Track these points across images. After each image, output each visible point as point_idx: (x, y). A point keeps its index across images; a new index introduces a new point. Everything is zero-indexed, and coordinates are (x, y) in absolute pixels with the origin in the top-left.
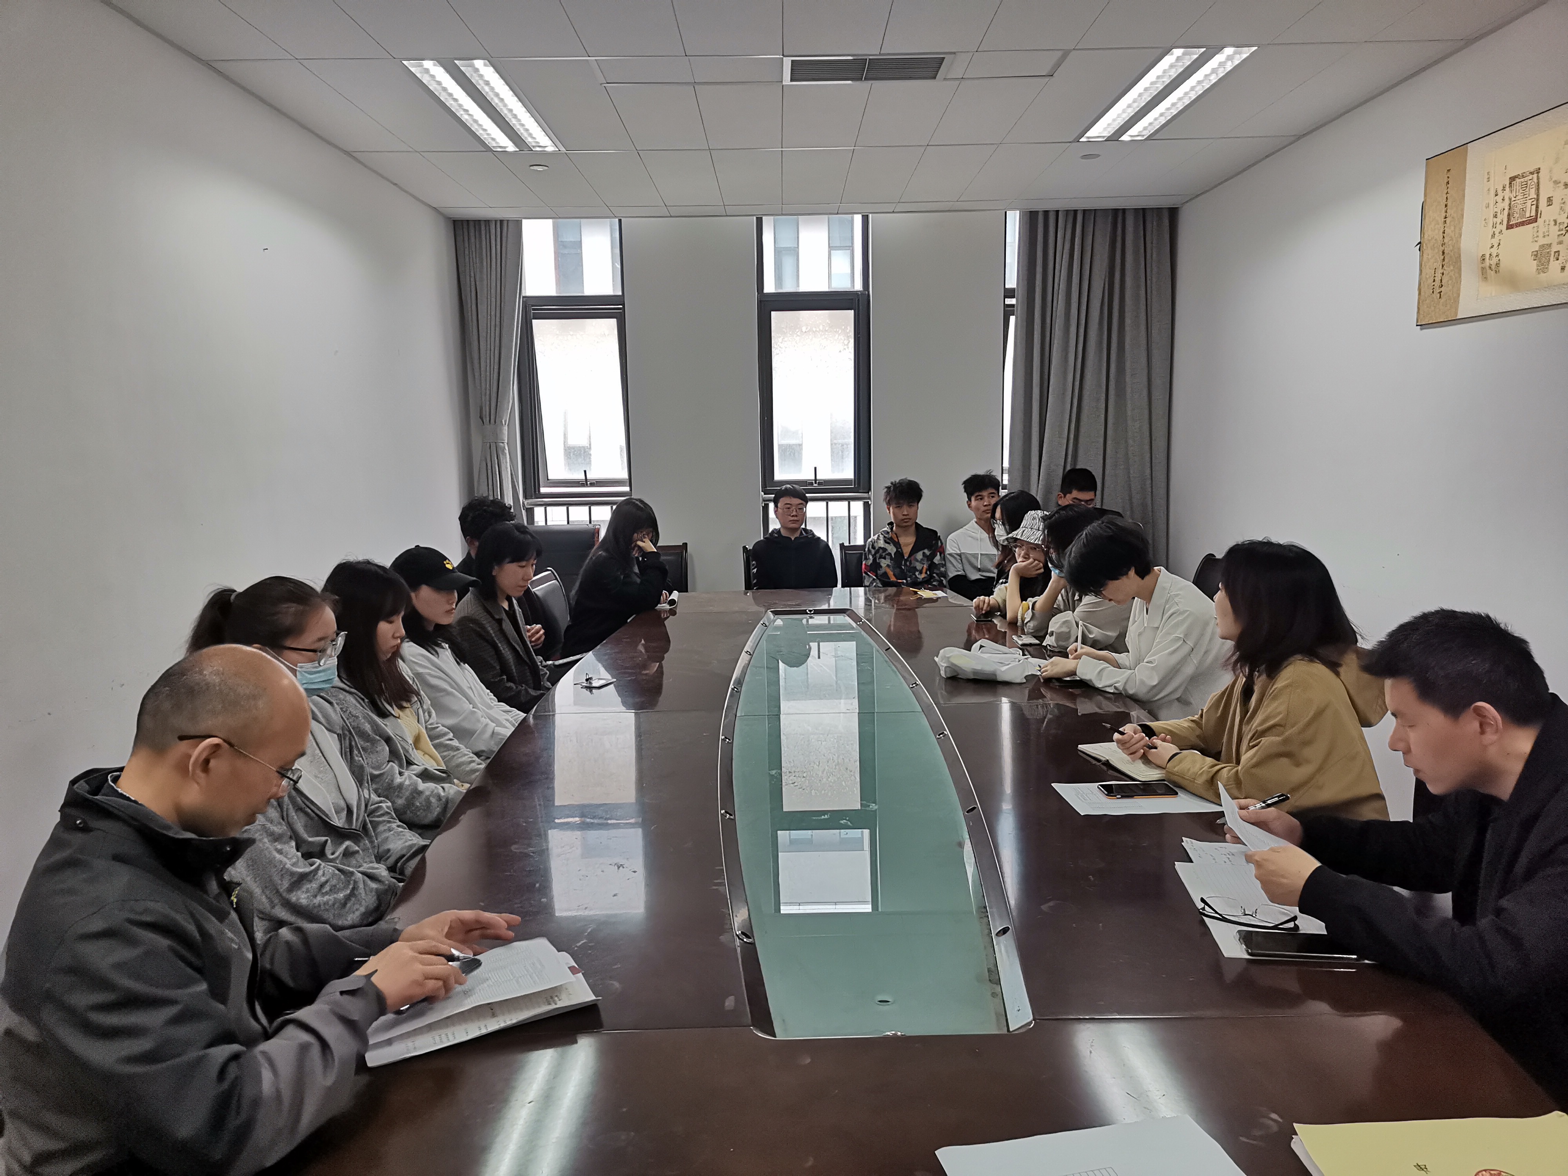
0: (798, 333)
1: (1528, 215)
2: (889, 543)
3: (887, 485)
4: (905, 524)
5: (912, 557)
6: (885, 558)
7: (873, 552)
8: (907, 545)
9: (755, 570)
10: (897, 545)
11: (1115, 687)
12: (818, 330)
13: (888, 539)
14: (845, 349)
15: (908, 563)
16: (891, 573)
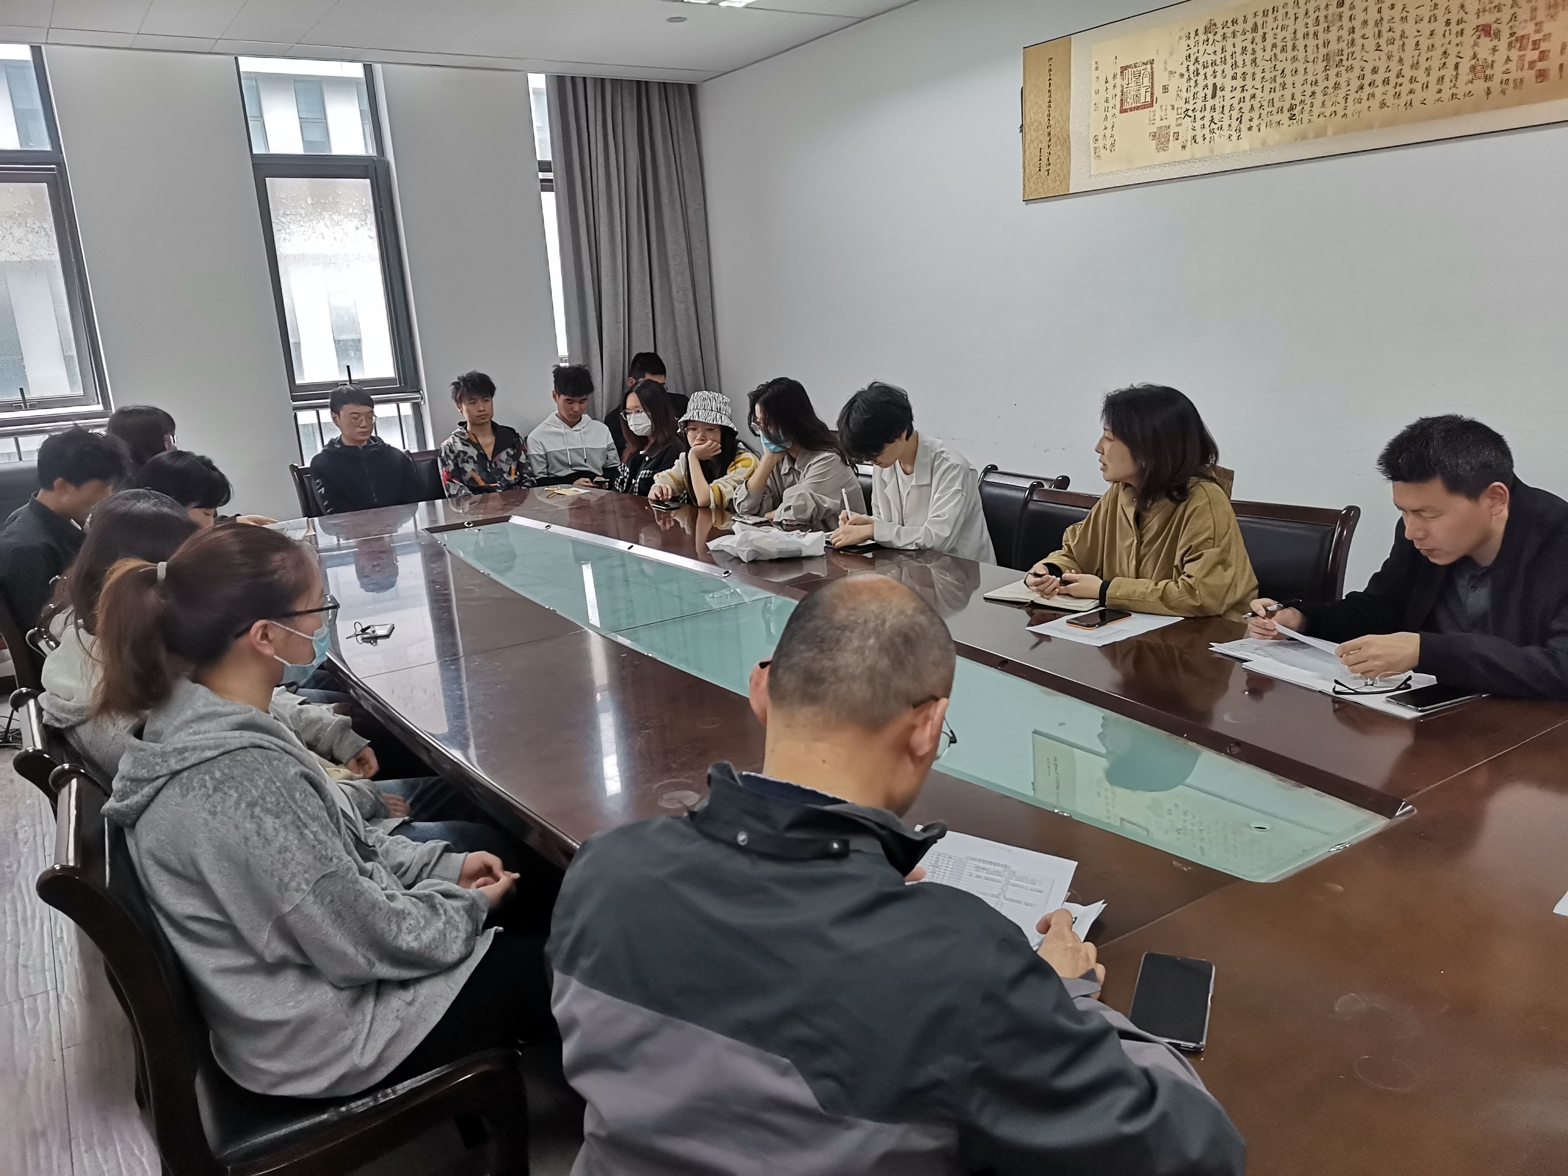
0: (303, 205)
1: (1143, 100)
2: (467, 446)
3: (454, 381)
4: (483, 421)
5: (496, 459)
6: (468, 462)
7: (452, 456)
8: (488, 445)
9: (323, 490)
10: (477, 446)
11: (916, 544)
12: (327, 202)
13: (466, 441)
14: (362, 225)
15: (493, 465)
16: (478, 478)
